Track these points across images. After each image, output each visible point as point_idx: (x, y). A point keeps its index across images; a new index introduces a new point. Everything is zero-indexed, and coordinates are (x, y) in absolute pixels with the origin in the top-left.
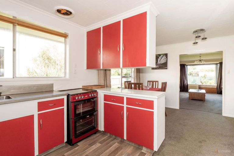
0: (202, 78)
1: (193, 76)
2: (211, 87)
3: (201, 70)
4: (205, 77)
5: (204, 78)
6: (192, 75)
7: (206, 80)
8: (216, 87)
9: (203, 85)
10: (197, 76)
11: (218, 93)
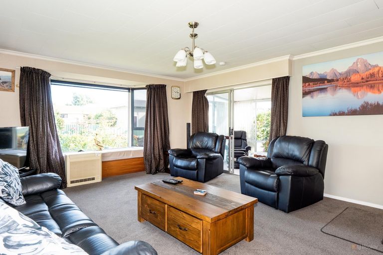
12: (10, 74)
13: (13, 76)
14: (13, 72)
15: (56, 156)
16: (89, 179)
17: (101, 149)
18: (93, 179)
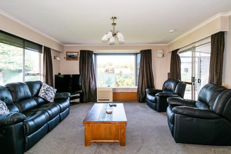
0: (117, 76)
1: (109, 73)
2: (130, 91)
3: (116, 67)
4: (121, 74)
5: (119, 76)
6: (108, 71)
7: (121, 79)
8: (136, 91)
9: (120, 89)
10: (113, 73)
11: (139, 102)
12: (77, 54)
13: (78, 54)
14: (78, 52)
15: (93, 87)
16: (107, 100)
17: (118, 86)
18: (109, 100)
